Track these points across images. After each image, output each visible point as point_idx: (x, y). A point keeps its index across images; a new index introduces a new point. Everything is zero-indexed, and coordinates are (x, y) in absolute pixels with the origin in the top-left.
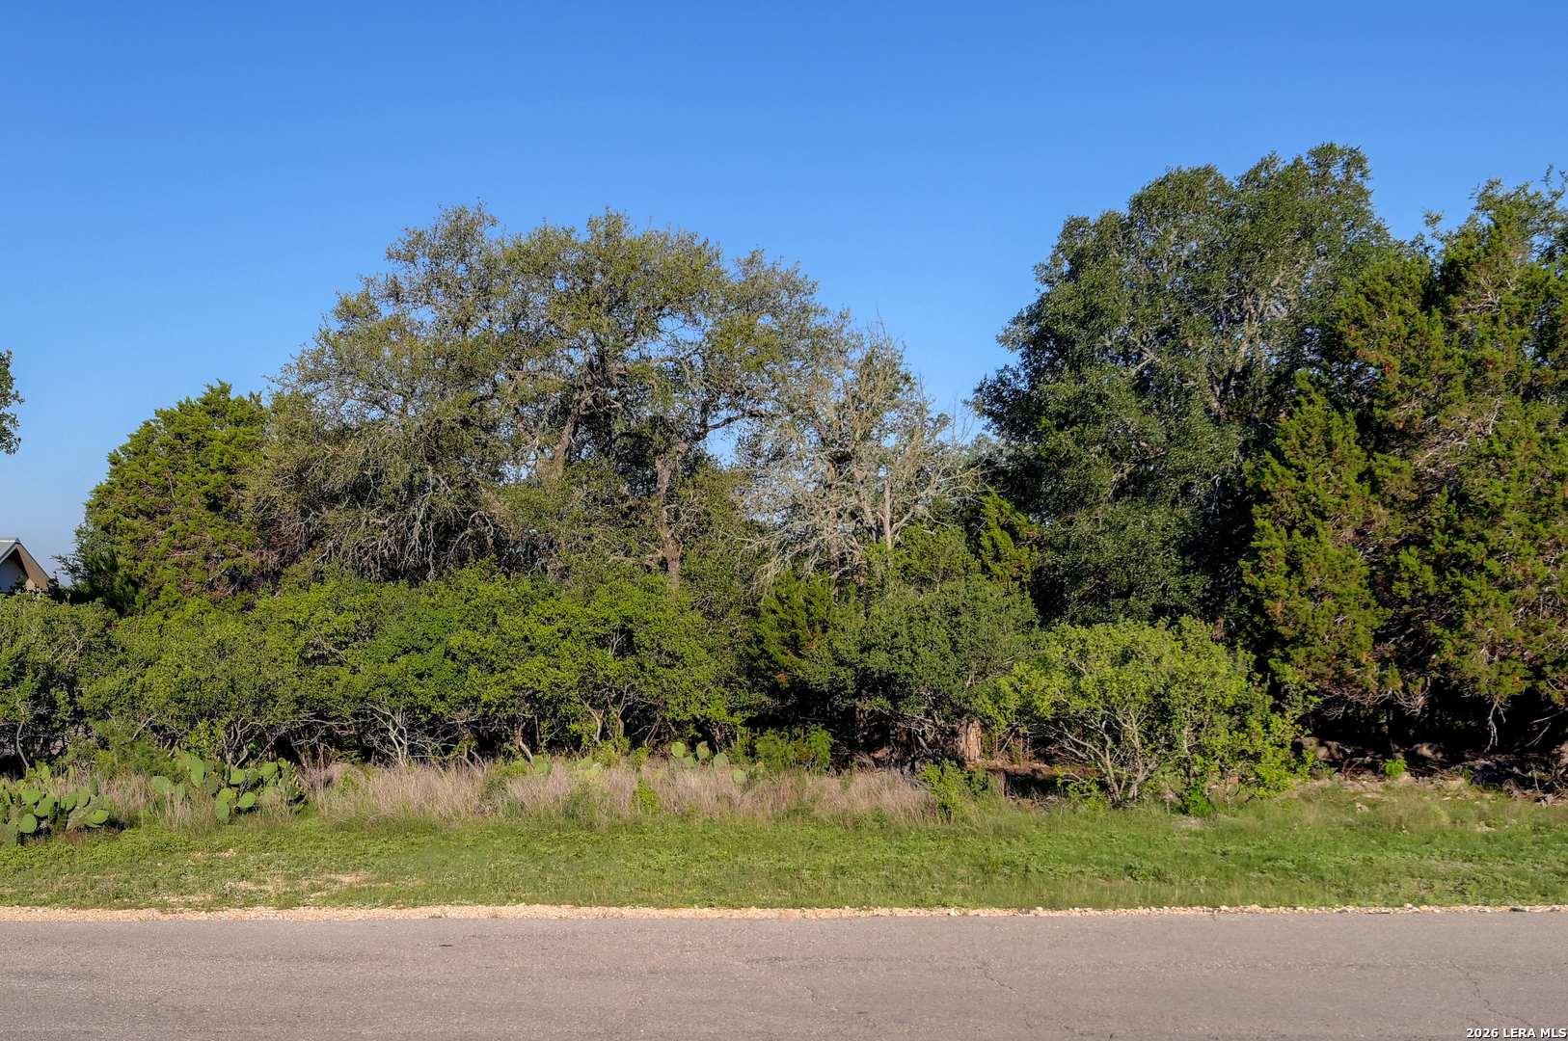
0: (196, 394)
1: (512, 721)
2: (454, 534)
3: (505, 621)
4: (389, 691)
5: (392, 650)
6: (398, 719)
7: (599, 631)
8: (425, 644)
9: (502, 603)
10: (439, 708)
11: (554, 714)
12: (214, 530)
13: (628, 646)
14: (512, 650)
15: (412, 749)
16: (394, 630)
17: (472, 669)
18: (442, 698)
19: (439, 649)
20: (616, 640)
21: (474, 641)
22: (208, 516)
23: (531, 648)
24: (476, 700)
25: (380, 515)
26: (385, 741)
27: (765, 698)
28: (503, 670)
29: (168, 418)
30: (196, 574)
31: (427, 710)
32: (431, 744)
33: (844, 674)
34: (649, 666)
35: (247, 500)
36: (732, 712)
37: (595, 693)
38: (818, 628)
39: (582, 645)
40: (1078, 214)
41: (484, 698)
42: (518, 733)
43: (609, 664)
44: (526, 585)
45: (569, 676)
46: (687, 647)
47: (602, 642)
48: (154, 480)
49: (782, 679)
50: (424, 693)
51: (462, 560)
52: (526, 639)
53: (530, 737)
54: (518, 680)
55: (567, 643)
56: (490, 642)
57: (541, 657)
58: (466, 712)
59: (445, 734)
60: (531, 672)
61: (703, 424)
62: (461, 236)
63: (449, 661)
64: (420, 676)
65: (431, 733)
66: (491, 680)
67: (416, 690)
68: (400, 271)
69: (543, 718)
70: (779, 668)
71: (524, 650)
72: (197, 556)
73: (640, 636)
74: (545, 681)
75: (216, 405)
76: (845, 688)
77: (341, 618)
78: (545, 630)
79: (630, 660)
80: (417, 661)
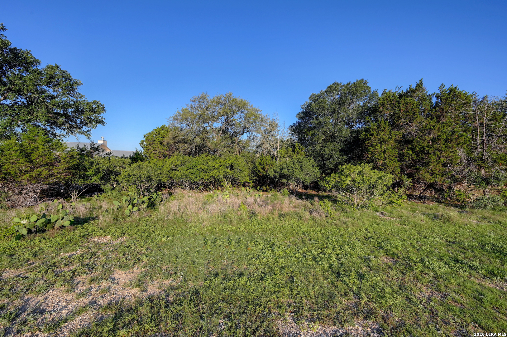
0: (160, 126)
1: (210, 182)
2: (202, 149)
3: (209, 163)
4: (185, 177)
5: (187, 168)
6: (187, 182)
7: (227, 165)
8: (193, 167)
9: (209, 160)
10: (195, 180)
11: (218, 181)
12: (160, 148)
13: (232, 168)
14: (210, 169)
15: (190, 187)
16: (187, 164)
17: (202, 172)
18: (196, 178)
19: (196, 169)
20: (230, 167)
21: (203, 167)
22: (160, 145)
23: (214, 168)
24: (203, 178)
25: (188, 145)
26: (186, 186)
27: (257, 178)
28: (209, 173)
29: (155, 130)
30: (157, 155)
31: (193, 180)
32: (195, 187)
33: (277, 174)
34: (236, 172)
35: (165, 143)
36: (250, 180)
37: (226, 177)
38: (268, 165)
39: (224, 168)
40: (314, 93)
41: (204, 178)
42: (211, 184)
43: (229, 172)
44: (213, 157)
45: (221, 174)
46: (243, 168)
47: (227, 167)
48: (150, 139)
49: (261, 175)
50: (192, 177)
51: (203, 153)
52: (213, 167)
53: (214, 186)
54: (211, 175)
55: (221, 168)
56: (206, 167)
57: (216, 170)
58: (201, 181)
59: (197, 185)
60: (214, 173)
61: (243, 132)
62: (203, 98)
63: (198, 171)
64: (192, 174)
65: (195, 184)
66: (206, 175)
67: (191, 176)
68: (193, 103)
69: (216, 182)
70: (260, 172)
71: (213, 169)
72: (157, 152)
73: (235, 166)
74: (217, 175)
75: (163, 128)
76: (277, 177)
77: (178, 162)
78: (217, 165)
79: (233, 171)
80: (191, 171)
